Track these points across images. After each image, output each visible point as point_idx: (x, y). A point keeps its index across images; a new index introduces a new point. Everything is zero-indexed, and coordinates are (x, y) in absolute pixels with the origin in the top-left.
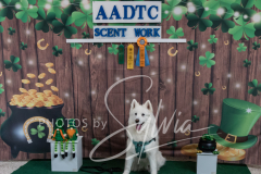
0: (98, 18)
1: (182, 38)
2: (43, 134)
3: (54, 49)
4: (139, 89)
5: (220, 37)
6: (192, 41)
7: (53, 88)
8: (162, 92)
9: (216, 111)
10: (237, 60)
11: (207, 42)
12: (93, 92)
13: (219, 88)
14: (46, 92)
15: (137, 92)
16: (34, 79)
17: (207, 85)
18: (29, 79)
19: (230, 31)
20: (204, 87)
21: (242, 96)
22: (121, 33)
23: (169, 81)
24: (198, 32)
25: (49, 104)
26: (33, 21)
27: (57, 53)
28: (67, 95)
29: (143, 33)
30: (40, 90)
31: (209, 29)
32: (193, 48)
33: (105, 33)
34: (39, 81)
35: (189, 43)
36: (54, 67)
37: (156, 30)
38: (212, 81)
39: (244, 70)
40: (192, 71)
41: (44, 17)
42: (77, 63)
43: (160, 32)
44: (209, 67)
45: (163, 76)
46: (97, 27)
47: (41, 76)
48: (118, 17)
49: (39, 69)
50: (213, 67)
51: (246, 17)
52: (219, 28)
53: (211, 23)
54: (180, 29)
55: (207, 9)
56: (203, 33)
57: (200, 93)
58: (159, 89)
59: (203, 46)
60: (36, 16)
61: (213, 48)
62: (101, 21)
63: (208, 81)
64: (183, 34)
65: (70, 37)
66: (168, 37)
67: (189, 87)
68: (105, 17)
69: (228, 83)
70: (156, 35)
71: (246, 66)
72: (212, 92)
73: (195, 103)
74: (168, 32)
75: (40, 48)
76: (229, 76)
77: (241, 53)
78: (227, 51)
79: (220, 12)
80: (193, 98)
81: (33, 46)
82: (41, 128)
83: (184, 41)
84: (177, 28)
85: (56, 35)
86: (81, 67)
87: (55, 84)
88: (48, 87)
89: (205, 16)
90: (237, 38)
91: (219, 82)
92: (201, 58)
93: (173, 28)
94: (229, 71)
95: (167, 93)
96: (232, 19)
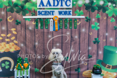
0: (40, 6)
1: (83, 15)
2: (8, 67)
3: (17, 21)
4: (61, 41)
5: (102, 15)
6: (88, 17)
7: (15, 41)
8: (73, 43)
9: (100, 52)
10: (110, 26)
11: (95, 18)
12: (37, 44)
13: (102, 41)
14: (11, 44)
15: (59, 43)
16: (5, 37)
17: (96, 39)
18: (2, 37)
19: (107, 12)
20: (94, 40)
21: (114, 45)
22: (51, 13)
23: (76, 37)
24: (91, 12)
25: (12, 50)
26: (6, 7)
27: (18, 23)
28: (22, 45)
29: (63, 13)
30: (8, 43)
31: (96, 11)
32: (88, 20)
33: (43, 13)
34: (7, 38)
35: (86, 18)
36: (16, 31)
37: (70, 12)
38: (98, 37)
39: (114, 32)
40: (88, 32)
41: (12, 5)
42: (28, 28)
43: (71, 13)
44: (97, 30)
45: (73, 35)
46: (39, 10)
47: (9, 35)
48: (50, 5)
49: (8, 32)
50: (98, 30)
51: (114, 5)
52: (101, 11)
53: (97, 8)
54: (82, 11)
55: (95, 1)
56: (93, 13)
57: (92, 43)
58: (71, 41)
59: (93, 20)
60: (7, 5)
61: (98, 20)
62: (42, 7)
63: (96, 37)
64: (83, 14)
65: (25, 15)
66: (75, 15)
67: (86, 40)
68: (43, 5)
69: (106, 38)
70: (70, 14)
71: (115, 29)
72: (98, 42)
73: (90, 48)
74: (76, 13)
75: (9, 21)
76: (107, 34)
77: (112, 23)
78: (105, 22)
79: (101, 3)
80: (89, 46)
81: (5, 20)
82: (7, 63)
83: (84, 17)
84: (80, 10)
85: (17, 14)
86: (30, 31)
87: (16, 39)
88: (12, 41)
89: (94, 5)
90: (110, 16)
91: (102, 37)
92: (92, 25)
93: (78, 10)
94: (107, 32)
95: (75, 43)
96: (107, 6)
